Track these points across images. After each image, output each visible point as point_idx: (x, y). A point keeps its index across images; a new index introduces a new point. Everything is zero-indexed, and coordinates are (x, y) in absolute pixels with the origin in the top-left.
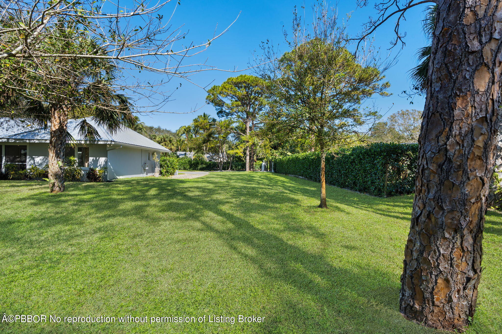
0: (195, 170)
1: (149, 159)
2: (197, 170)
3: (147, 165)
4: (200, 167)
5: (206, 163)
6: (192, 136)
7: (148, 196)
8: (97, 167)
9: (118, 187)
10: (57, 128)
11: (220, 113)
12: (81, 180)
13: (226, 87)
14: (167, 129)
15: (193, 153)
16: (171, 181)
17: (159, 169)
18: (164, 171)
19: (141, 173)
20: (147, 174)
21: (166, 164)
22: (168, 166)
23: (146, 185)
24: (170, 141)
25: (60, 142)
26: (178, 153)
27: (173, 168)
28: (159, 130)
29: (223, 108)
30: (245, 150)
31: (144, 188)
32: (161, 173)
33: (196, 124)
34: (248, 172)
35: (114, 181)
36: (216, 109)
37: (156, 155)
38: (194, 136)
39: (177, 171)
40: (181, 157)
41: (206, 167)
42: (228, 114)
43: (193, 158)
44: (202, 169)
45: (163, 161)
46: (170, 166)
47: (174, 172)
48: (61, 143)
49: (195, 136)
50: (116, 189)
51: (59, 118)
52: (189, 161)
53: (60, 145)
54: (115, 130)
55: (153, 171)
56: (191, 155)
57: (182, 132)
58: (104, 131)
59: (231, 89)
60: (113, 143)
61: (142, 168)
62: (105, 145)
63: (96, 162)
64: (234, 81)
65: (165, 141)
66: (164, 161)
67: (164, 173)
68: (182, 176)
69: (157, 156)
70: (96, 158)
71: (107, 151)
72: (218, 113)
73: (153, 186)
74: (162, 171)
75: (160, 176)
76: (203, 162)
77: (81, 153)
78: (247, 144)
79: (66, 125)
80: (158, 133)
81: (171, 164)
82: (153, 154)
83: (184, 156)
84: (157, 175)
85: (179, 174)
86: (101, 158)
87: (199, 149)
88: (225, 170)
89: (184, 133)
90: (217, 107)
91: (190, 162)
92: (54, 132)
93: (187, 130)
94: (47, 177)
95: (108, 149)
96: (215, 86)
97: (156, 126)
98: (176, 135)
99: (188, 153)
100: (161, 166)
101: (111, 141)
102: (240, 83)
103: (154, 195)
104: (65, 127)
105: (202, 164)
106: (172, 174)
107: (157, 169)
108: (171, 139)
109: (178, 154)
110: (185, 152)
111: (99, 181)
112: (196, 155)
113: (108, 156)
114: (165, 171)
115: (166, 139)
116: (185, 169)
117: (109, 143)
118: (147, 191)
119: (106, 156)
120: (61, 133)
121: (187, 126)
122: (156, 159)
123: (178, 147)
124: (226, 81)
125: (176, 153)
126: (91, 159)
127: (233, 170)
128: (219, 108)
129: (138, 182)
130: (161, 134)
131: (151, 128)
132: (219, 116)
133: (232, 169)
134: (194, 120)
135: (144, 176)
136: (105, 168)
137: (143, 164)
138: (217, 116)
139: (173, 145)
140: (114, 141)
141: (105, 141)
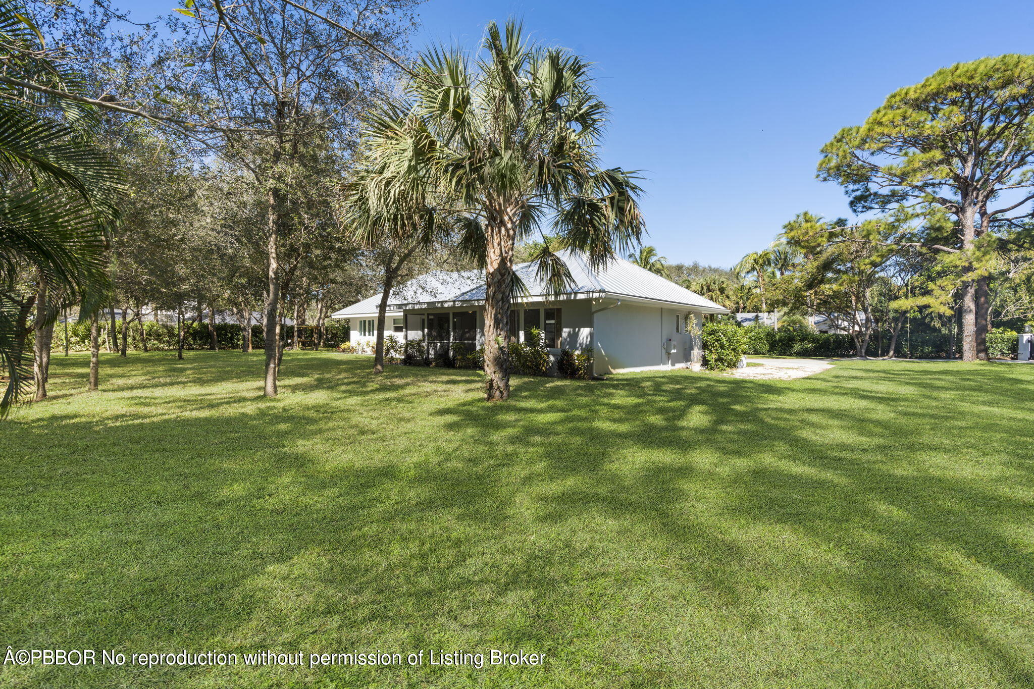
0: (784, 354)
1: (677, 329)
2: (791, 355)
3: (673, 343)
4: (797, 347)
5: (815, 340)
6: (773, 273)
7: (684, 434)
8: (577, 349)
9: (611, 395)
10: (496, 266)
11: (860, 202)
12: (548, 375)
13: (884, 120)
14: (713, 267)
15: (776, 315)
16: (739, 384)
17: (701, 353)
18: (712, 357)
19: (661, 362)
20: (673, 365)
21: (717, 340)
22: (722, 347)
23: (677, 395)
24: (722, 290)
25: (500, 296)
26: (740, 316)
27: (733, 349)
28: (695, 269)
29: (870, 185)
30: (959, 296)
31: (672, 404)
32: (705, 363)
33: (792, 234)
34: (970, 362)
35: (607, 379)
36: (847, 192)
37: (693, 320)
38: (778, 273)
39: (745, 359)
40: (745, 324)
41: (816, 347)
42: (885, 201)
43: (777, 326)
44: (805, 354)
45: (710, 334)
46: (727, 344)
47: (737, 361)
48: (502, 298)
49: (782, 274)
50: (606, 400)
51: (499, 244)
52: (768, 335)
53: (500, 303)
54: (605, 263)
55: (687, 358)
56: (773, 320)
57: (748, 267)
58: (583, 266)
59: (904, 118)
60: (603, 294)
61: (664, 351)
62: (588, 301)
63: (574, 336)
64: (912, 95)
65: (709, 290)
66: (712, 333)
67: (712, 362)
68: (759, 370)
69: (695, 322)
70: (574, 330)
71: (592, 314)
72: (852, 204)
73: (695, 400)
74: (709, 358)
75: (703, 368)
76: (805, 337)
77: (553, 321)
78: (969, 277)
79: (510, 260)
80: (692, 276)
81: (729, 340)
82: (687, 317)
83: (752, 323)
84: (696, 368)
85: (749, 365)
86: (582, 329)
87: (797, 303)
88: (875, 355)
89: (753, 269)
90: (851, 187)
91: (770, 335)
92: (492, 274)
93: (762, 262)
94: (482, 368)
95: (593, 310)
96: (843, 130)
97: (688, 263)
98: (736, 275)
99: (764, 316)
100: (705, 346)
101: (600, 291)
102: (935, 95)
103: (702, 431)
104: (509, 264)
105: (803, 340)
106: (733, 365)
107: (696, 353)
108: (724, 286)
109: (739, 319)
110: (755, 314)
111: (580, 378)
112: (785, 318)
113: (595, 325)
114: (715, 356)
115: (713, 286)
116: (757, 352)
117: (596, 295)
118: (682, 413)
119: (590, 324)
120: (502, 275)
121: (760, 252)
122: (694, 329)
123: (738, 303)
124: (884, 103)
125: (733, 318)
126: (566, 332)
127: (905, 356)
128: (856, 187)
129: (658, 385)
130: (699, 277)
131: (679, 268)
132: (855, 211)
133: (899, 354)
134: (785, 227)
135: (666, 368)
136: (589, 350)
137: (664, 340)
138: (850, 210)
139: (728, 297)
140: (604, 291)
141: (588, 292)
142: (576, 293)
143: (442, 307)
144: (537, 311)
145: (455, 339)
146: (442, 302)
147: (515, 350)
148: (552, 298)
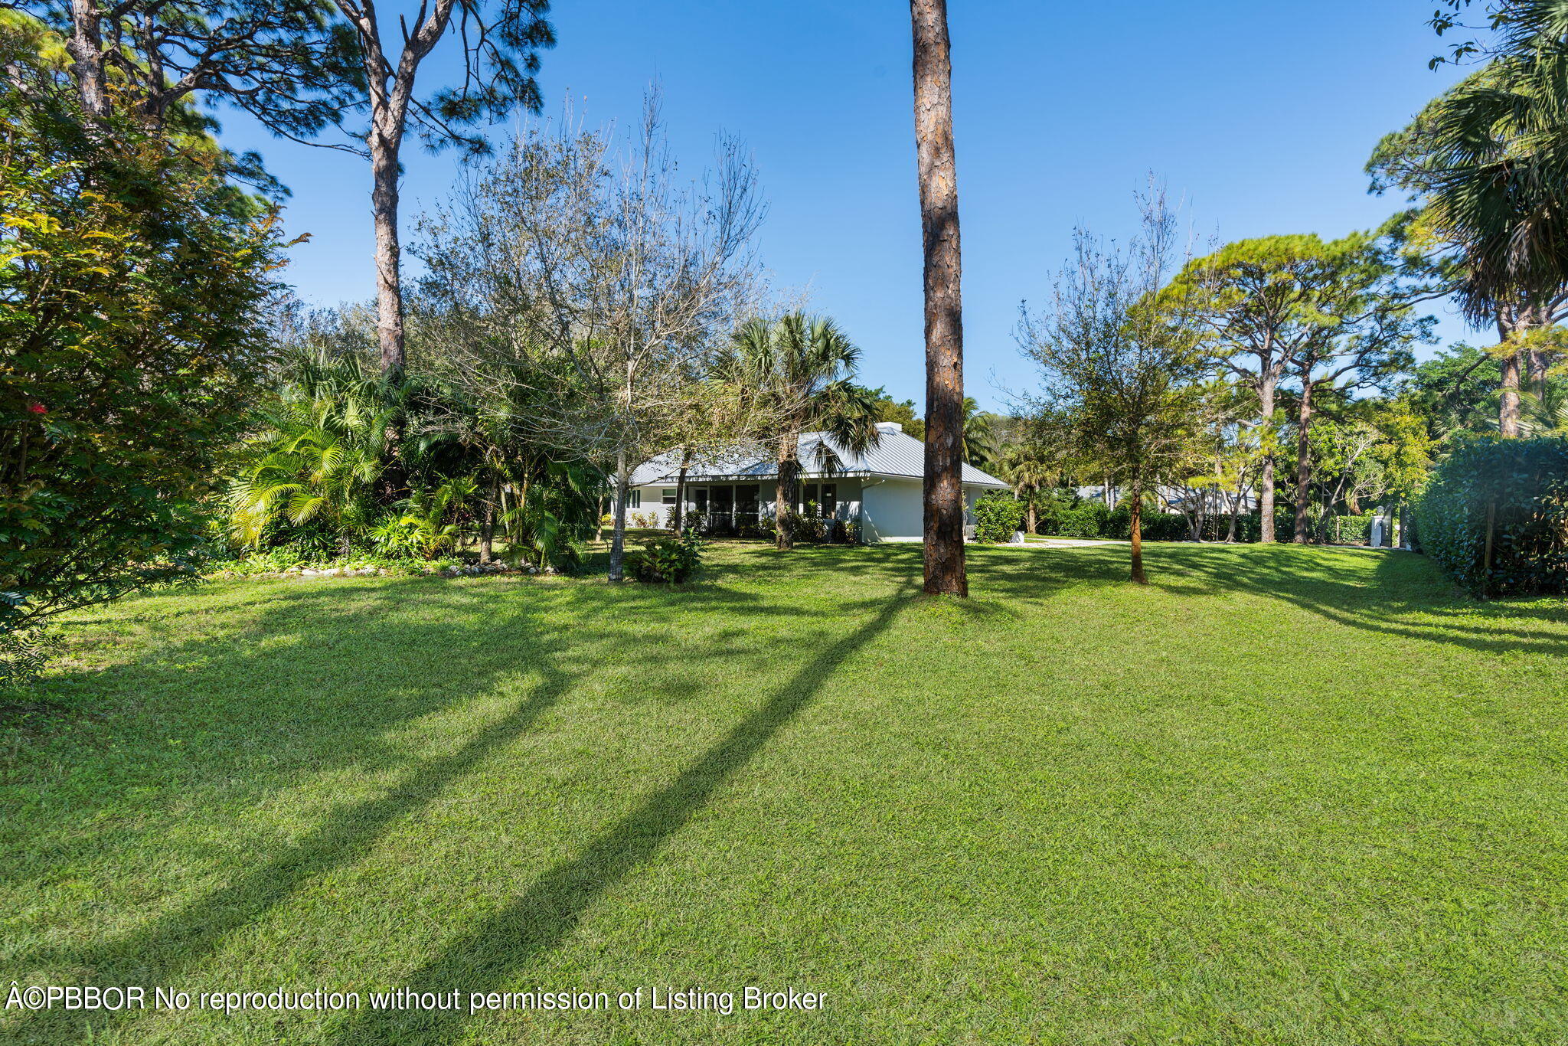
5: (1151, 520)
8: (848, 519)
12: (822, 542)
17: (973, 527)
21: (985, 515)
27: (1002, 524)
32: (976, 537)
39: (1020, 535)
41: (1152, 529)
47: (1008, 536)
58: (849, 455)
60: (868, 474)
62: (857, 479)
63: (845, 509)
66: (980, 508)
67: (981, 535)
70: (846, 504)
71: (860, 490)
74: (978, 532)
75: (973, 542)
81: (997, 515)
85: (1027, 542)
86: (852, 503)
95: (861, 486)
100: (976, 521)
101: (866, 471)
111: (851, 545)
113: (863, 499)
114: (982, 530)
117: (862, 474)
119: (859, 498)
120: (791, 464)
126: (839, 504)
127: (1243, 540)
136: (858, 520)
140: (869, 471)
141: (855, 472)
142: (846, 472)
143: (727, 480)
144: (815, 486)
145: (737, 510)
146: (727, 476)
147: (796, 520)
148: (827, 476)
